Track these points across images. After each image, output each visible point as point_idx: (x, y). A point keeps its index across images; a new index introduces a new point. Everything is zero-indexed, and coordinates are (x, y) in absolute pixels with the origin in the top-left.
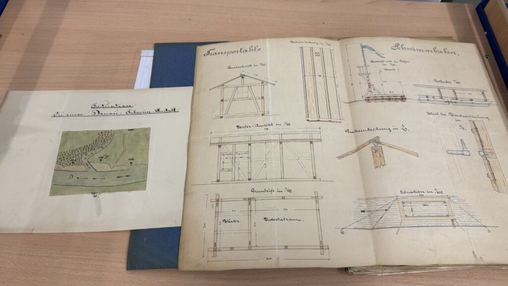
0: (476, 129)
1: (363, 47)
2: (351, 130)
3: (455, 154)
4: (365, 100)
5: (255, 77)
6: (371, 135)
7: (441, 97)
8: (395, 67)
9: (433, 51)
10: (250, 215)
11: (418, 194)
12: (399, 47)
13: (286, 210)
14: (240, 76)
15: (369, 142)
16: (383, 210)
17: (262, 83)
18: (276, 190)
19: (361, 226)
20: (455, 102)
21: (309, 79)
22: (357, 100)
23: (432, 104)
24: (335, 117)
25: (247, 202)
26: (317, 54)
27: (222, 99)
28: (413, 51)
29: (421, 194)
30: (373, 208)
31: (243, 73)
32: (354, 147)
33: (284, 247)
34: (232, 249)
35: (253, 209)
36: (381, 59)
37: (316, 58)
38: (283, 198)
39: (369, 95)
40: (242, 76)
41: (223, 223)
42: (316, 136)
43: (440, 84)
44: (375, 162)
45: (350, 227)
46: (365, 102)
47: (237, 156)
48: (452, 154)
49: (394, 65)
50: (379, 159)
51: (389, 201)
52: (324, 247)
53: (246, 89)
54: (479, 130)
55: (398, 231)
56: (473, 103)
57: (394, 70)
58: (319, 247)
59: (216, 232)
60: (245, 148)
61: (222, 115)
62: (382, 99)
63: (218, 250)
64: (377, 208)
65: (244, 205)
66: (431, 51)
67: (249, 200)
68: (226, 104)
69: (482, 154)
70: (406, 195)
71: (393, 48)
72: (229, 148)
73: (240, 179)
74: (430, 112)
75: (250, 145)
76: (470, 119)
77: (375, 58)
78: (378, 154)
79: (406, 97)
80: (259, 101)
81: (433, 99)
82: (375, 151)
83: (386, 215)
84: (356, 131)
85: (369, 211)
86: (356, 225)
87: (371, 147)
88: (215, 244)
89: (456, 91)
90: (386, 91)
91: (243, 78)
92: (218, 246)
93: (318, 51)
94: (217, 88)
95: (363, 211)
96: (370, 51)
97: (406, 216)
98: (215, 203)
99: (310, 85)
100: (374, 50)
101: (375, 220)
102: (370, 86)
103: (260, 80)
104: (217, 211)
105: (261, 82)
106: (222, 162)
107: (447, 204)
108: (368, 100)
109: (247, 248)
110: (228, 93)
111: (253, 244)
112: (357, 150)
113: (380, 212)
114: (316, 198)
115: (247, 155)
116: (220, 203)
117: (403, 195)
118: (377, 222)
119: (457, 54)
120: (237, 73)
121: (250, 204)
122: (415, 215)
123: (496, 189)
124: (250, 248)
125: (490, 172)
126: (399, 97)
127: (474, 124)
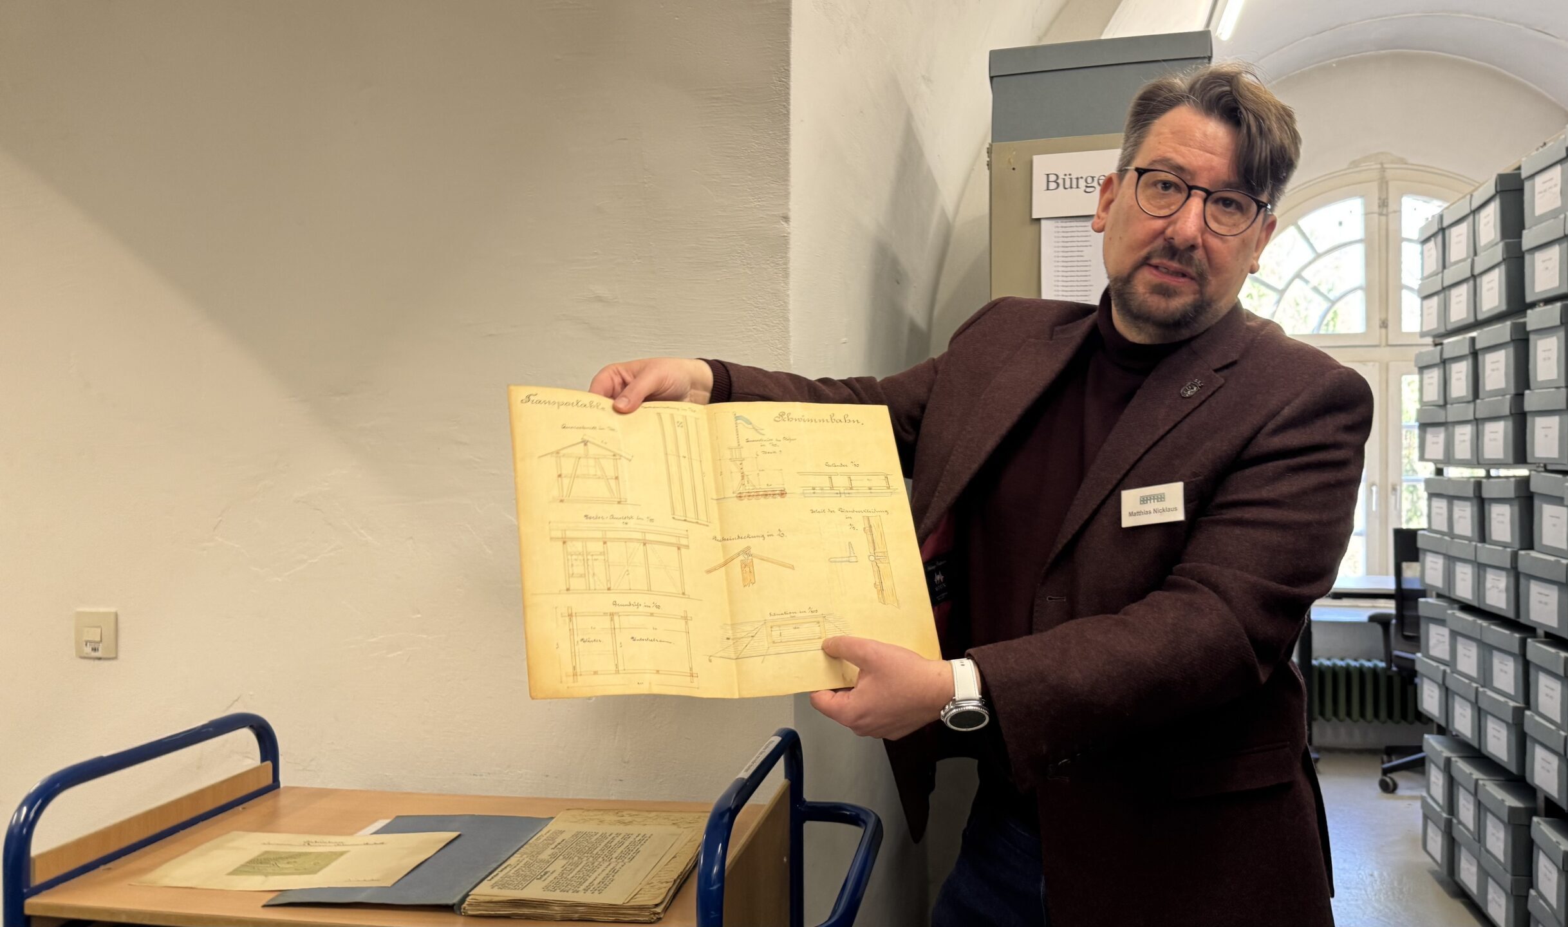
0: (870, 527)
1: (737, 418)
2: (719, 538)
3: (839, 562)
4: (737, 497)
5: (603, 445)
6: (741, 545)
7: (832, 488)
8: (777, 449)
9: (829, 420)
10: (614, 634)
11: (789, 616)
12: (784, 417)
13: (656, 629)
14: (582, 442)
15: (739, 554)
16: (749, 637)
17: (614, 455)
18: (643, 605)
19: (726, 655)
20: (849, 493)
21: (672, 460)
22: (726, 496)
23: (819, 498)
24: (703, 517)
25: (609, 618)
26: (680, 425)
27: (559, 473)
28: (802, 422)
29: (792, 615)
30: (739, 636)
31: (586, 438)
32: (722, 561)
33: (655, 672)
34: (596, 673)
35: (617, 626)
36: (760, 437)
37: (679, 430)
38: (652, 615)
39: (741, 490)
40: (585, 443)
41: (581, 643)
42: (684, 542)
43: (832, 470)
44: (744, 579)
45: (716, 655)
46: (735, 499)
47: (589, 557)
48: (835, 562)
49: (775, 445)
50: (749, 578)
51: (756, 626)
52: (694, 675)
53: (591, 462)
54: (873, 529)
55: (764, 659)
56: (871, 493)
57: (774, 452)
58: (689, 675)
59: (574, 655)
60: (597, 547)
61: (562, 498)
62: (757, 495)
63: (578, 674)
64: (744, 634)
65: (606, 623)
66: (827, 420)
67: (610, 615)
68: (566, 481)
69: (872, 558)
70: (776, 617)
71: (777, 419)
72: (578, 546)
73: (597, 587)
74: (814, 510)
75: (605, 543)
76: (864, 514)
77: (751, 435)
78: (747, 569)
79: (787, 491)
80: (613, 483)
81: (820, 491)
82: (744, 565)
83: (752, 642)
84: (724, 539)
85: (733, 639)
86: (722, 654)
87: (742, 560)
88: (574, 668)
89: (852, 478)
90: (762, 485)
91: (585, 444)
92: (578, 670)
93: (681, 420)
94: (549, 456)
95: (728, 639)
96: (746, 425)
97: (774, 642)
98: (567, 619)
99: (674, 469)
100: (751, 424)
101: (740, 648)
102: (743, 477)
103: (610, 451)
104: (571, 627)
105: (612, 454)
106: (570, 564)
107: (821, 624)
108: (740, 497)
109: (614, 672)
110: (567, 466)
111: (621, 668)
112: (725, 564)
113: (744, 639)
114: (686, 618)
115: (602, 557)
116: (574, 618)
117: (772, 617)
118: (742, 651)
119: (861, 424)
120: (578, 436)
121: (612, 620)
122: (783, 641)
123: (882, 601)
124: (617, 672)
125: (878, 581)
126: (778, 492)
127: (869, 520)
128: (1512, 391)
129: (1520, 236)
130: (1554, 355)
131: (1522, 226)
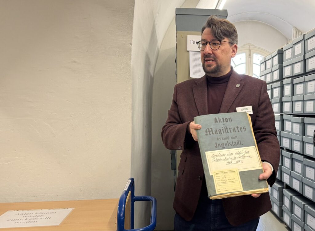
128: (280, 97)
129: (282, 63)
130: (289, 89)
131: (283, 62)
